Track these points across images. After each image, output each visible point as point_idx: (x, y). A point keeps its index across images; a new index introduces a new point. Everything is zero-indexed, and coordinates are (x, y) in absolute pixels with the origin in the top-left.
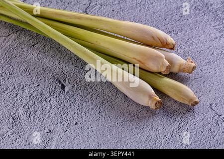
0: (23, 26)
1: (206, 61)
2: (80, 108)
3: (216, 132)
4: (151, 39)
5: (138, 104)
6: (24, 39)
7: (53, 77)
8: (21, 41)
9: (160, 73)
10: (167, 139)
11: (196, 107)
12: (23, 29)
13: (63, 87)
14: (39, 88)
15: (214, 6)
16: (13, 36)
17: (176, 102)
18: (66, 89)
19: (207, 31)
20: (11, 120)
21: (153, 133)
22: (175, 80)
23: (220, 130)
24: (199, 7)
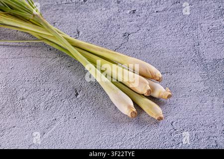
0: (67, 54)
1: (183, 95)
2: (82, 109)
3: (167, 139)
4: (145, 72)
5: (122, 113)
6: (65, 61)
7: (73, 87)
8: (62, 62)
9: (143, 95)
10: (131, 138)
11: (161, 121)
12: (67, 56)
13: (77, 94)
14: (61, 93)
15: (207, 61)
16: (58, 59)
17: (149, 116)
18: (78, 96)
19: (193, 76)
20: (33, 108)
21: (123, 133)
22: (156, 103)
23: (171, 139)
24: (196, 60)
